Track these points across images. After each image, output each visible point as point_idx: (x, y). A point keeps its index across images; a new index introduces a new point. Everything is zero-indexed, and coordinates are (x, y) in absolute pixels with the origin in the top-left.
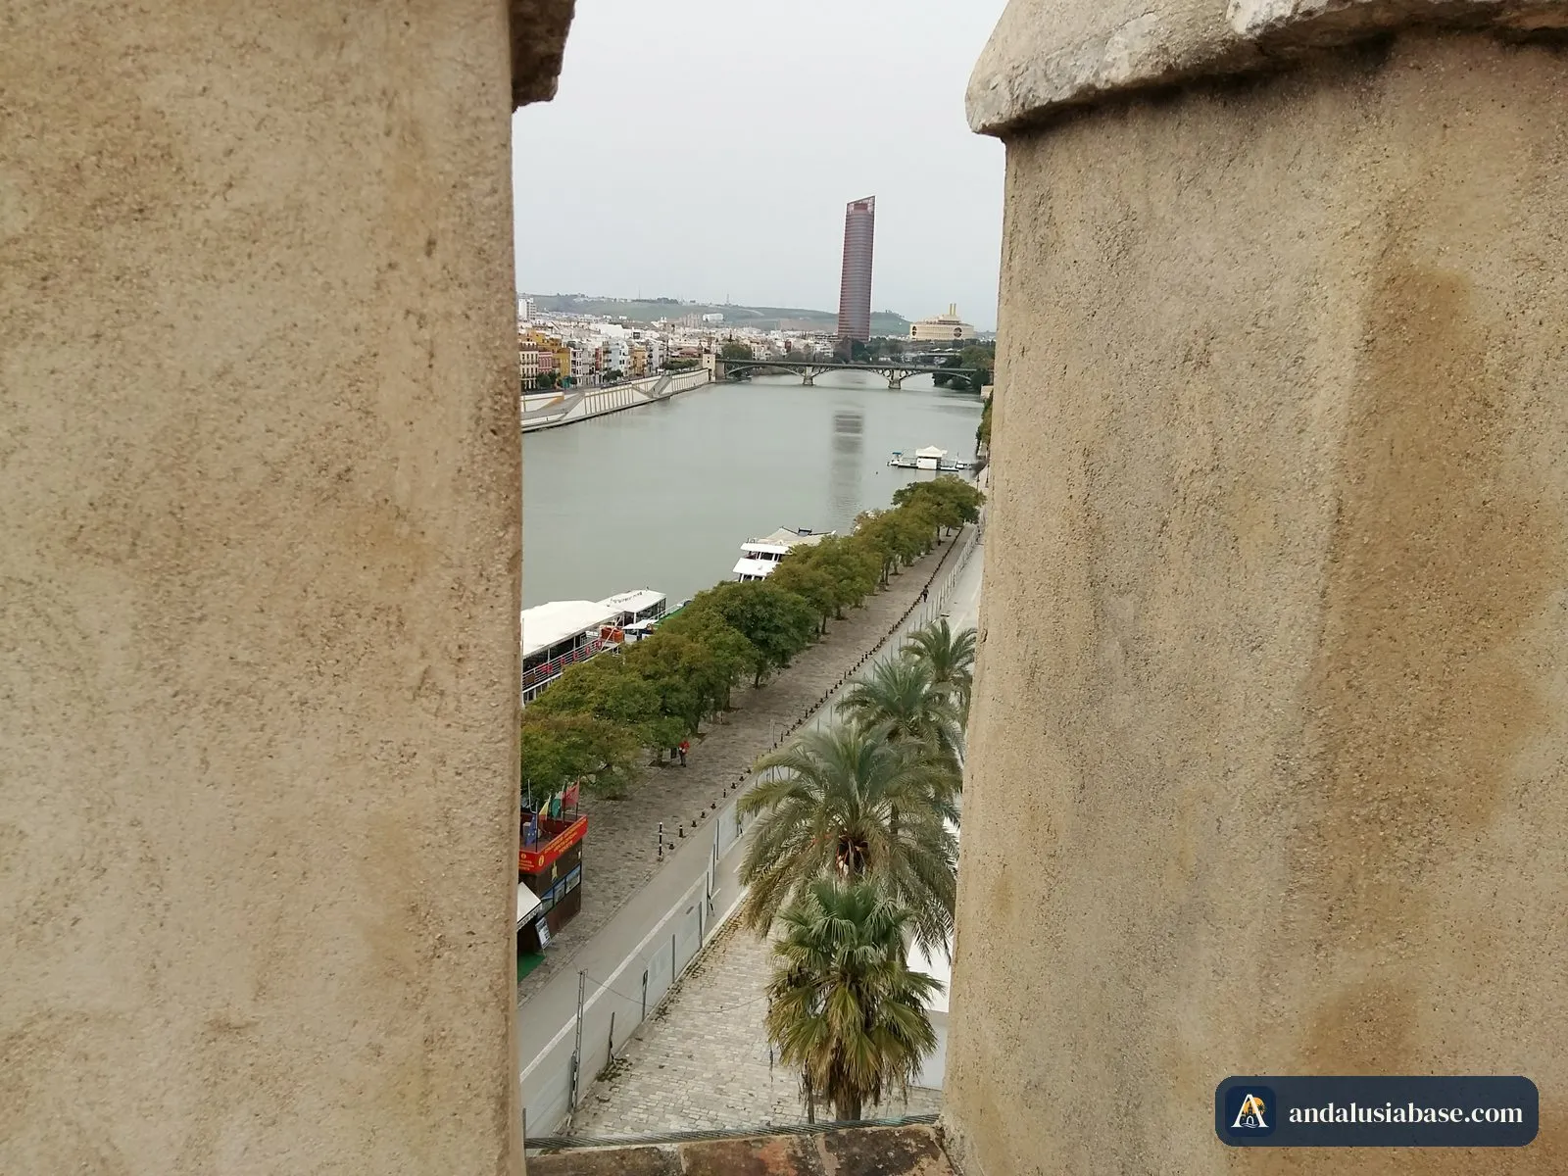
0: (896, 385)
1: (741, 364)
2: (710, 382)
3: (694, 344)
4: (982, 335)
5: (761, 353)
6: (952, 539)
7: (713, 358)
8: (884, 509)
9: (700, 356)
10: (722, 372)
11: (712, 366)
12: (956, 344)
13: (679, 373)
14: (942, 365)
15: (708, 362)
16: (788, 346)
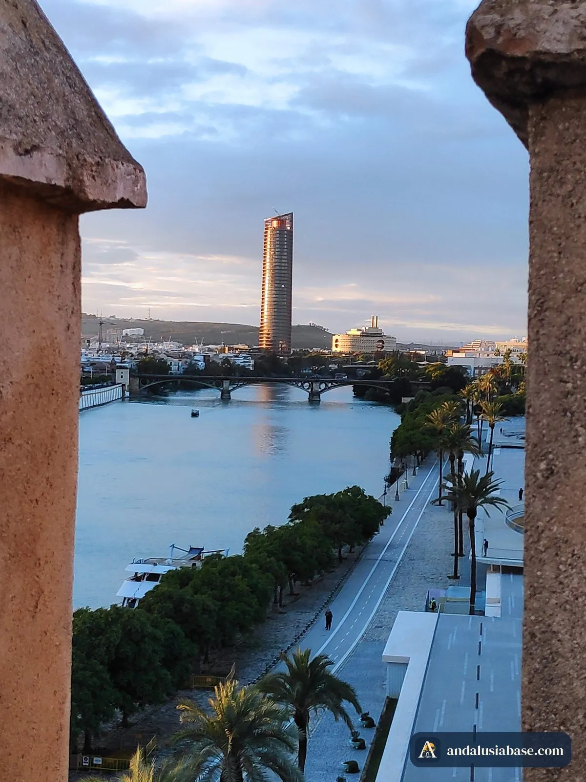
0: (315, 398)
1: (157, 379)
2: (123, 399)
3: (106, 359)
4: (407, 347)
5: (176, 366)
6: (355, 555)
7: (126, 374)
8: (277, 525)
9: (114, 372)
10: (136, 387)
11: (126, 380)
12: (380, 355)
13: (91, 389)
14: (365, 377)
15: (123, 377)
16: (206, 358)
